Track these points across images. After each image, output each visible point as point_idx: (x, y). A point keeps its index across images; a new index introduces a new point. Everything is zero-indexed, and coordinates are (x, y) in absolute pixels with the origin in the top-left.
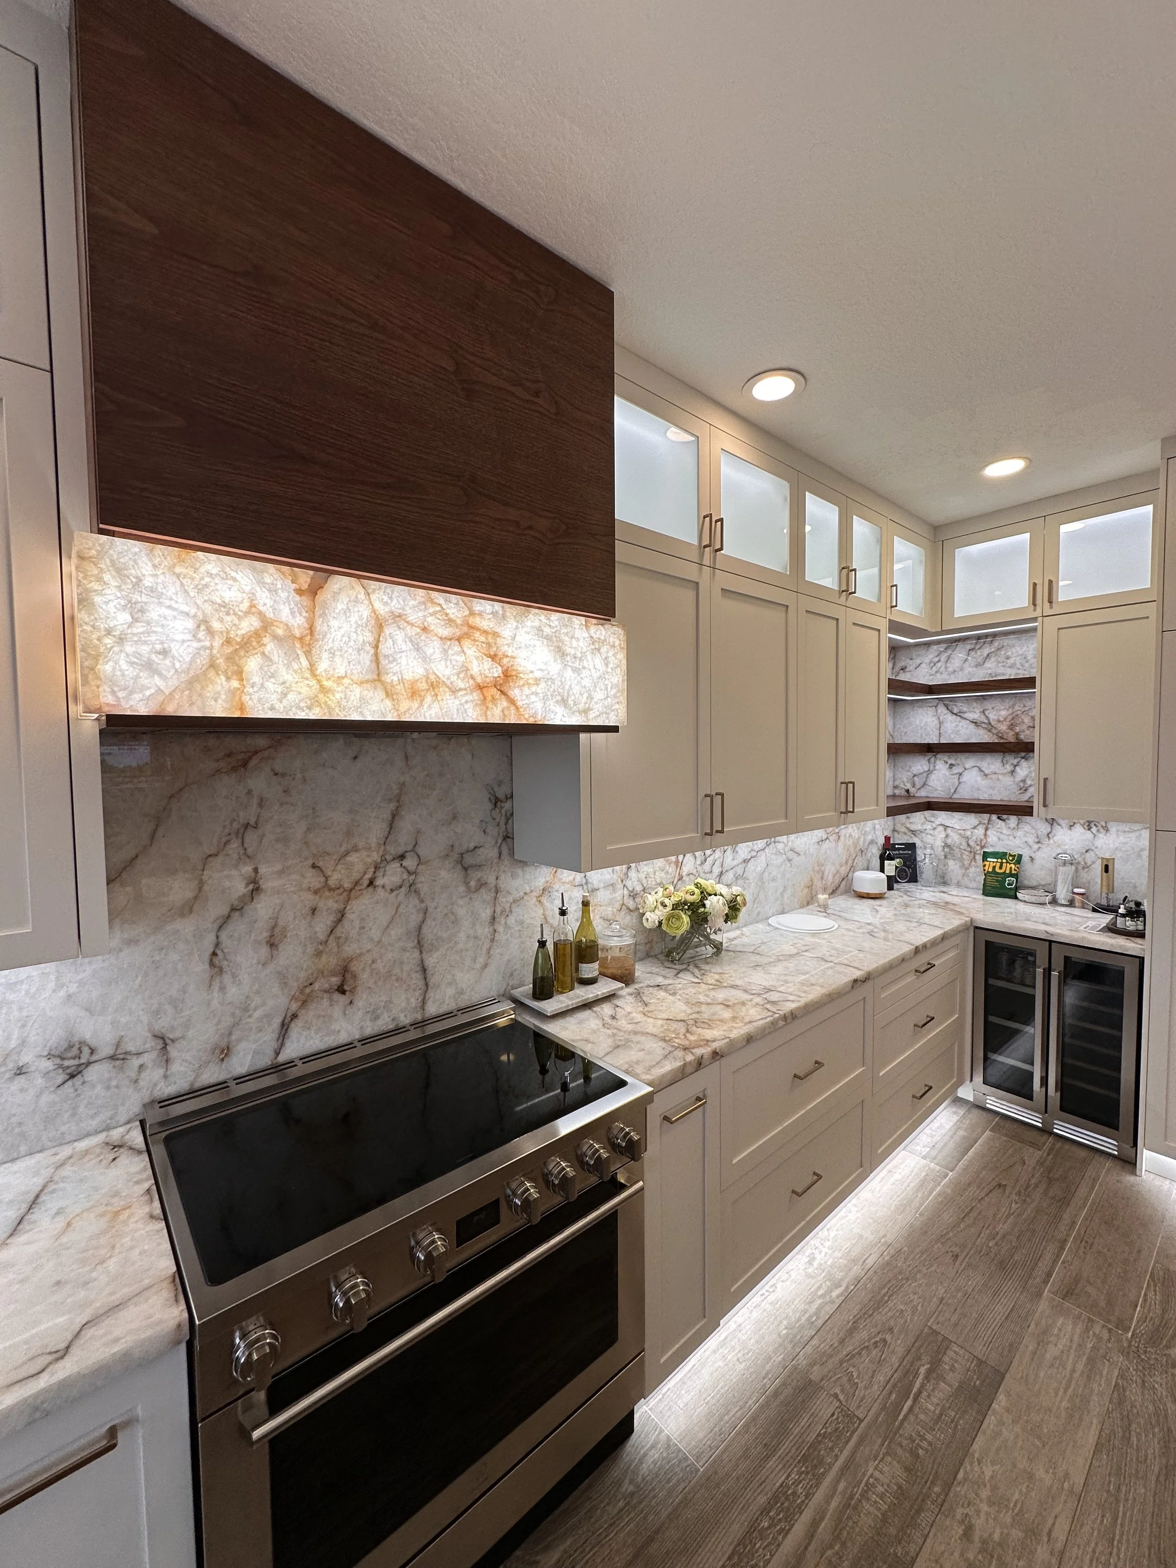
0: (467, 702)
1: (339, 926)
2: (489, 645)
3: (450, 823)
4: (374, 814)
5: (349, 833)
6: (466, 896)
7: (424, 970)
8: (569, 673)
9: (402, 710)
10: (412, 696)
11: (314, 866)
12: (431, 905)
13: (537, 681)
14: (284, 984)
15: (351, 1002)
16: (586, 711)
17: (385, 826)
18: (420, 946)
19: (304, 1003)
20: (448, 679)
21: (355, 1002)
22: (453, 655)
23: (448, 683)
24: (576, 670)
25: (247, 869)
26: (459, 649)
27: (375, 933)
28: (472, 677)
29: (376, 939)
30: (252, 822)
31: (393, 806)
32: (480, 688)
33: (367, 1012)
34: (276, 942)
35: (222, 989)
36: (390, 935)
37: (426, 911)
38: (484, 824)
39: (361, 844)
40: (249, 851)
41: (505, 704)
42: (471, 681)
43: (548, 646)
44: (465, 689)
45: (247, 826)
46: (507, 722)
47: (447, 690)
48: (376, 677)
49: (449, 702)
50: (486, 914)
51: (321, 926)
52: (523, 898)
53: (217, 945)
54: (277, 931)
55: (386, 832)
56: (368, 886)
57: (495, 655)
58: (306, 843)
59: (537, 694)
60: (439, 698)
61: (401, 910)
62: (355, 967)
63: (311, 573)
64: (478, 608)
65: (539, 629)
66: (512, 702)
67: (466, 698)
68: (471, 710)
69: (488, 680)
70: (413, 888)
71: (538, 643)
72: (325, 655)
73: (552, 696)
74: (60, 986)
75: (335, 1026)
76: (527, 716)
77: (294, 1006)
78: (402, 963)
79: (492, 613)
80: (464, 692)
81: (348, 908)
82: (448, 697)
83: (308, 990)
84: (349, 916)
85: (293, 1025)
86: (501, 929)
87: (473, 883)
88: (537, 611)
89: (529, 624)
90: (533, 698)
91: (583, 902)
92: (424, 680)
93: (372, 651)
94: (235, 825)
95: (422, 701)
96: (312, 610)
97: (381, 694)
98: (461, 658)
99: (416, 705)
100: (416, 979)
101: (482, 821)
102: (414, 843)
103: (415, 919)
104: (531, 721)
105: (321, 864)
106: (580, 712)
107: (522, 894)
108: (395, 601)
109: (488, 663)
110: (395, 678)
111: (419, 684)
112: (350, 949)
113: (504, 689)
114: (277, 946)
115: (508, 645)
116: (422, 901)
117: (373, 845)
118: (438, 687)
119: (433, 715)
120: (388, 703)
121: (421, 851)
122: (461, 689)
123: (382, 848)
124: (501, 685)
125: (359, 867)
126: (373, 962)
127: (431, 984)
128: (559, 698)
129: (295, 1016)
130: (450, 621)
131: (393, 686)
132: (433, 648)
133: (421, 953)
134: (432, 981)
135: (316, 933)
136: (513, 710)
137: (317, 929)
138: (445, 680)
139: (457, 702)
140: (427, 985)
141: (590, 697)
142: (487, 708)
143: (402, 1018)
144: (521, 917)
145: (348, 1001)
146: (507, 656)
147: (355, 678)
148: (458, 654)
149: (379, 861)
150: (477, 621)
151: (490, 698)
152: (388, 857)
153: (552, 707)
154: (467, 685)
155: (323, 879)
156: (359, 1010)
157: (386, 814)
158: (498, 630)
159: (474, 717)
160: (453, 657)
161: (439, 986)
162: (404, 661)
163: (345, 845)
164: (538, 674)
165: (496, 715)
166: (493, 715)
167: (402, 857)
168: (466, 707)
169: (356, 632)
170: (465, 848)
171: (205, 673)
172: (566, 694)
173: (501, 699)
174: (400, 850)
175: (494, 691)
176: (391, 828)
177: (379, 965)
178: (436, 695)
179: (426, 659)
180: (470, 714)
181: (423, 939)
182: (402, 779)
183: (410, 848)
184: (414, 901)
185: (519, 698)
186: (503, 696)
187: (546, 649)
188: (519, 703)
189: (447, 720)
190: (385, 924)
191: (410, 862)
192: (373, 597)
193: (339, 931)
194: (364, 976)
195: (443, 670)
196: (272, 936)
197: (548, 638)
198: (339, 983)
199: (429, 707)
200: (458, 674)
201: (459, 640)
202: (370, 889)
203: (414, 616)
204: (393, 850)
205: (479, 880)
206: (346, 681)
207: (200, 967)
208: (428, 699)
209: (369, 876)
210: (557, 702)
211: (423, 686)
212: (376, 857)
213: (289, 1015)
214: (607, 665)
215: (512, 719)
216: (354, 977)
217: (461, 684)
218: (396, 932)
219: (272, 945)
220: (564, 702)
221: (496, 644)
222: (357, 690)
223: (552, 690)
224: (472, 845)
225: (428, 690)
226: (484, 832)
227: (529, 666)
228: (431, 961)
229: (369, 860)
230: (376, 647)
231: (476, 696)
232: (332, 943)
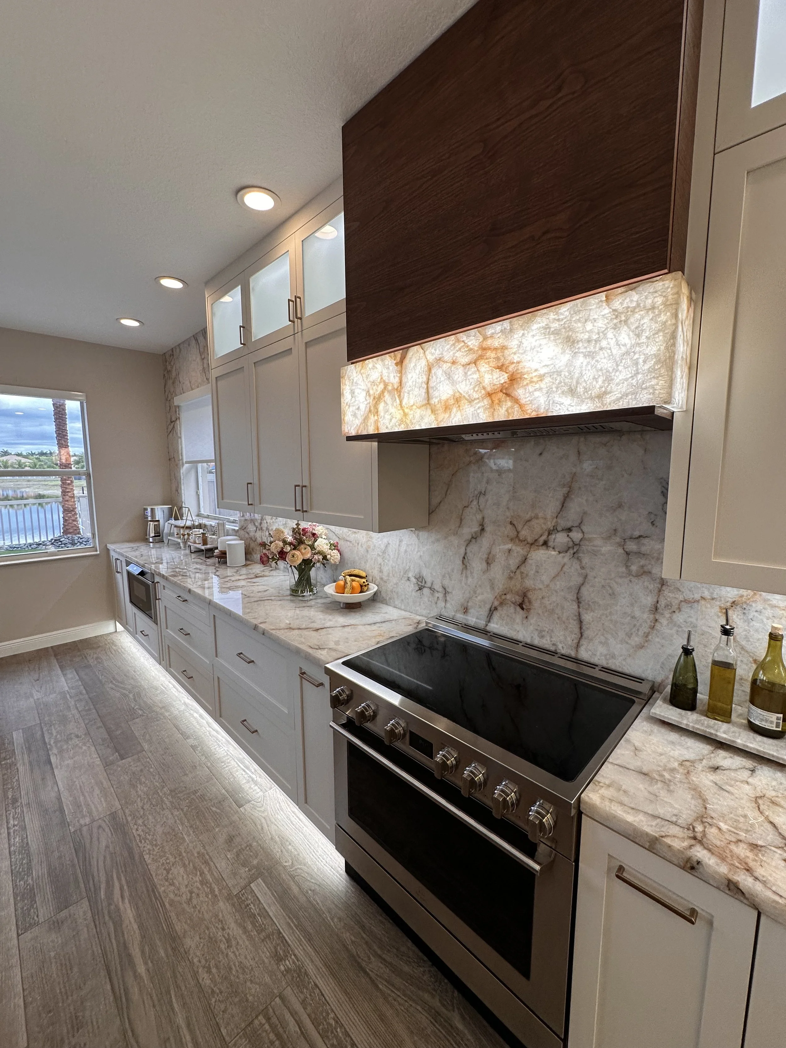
0: (479, 408)
1: (523, 565)
2: (498, 359)
3: (615, 510)
4: (551, 495)
5: (533, 506)
6: (626, 577)
7: (581, 622)
8: (581, 360)
9: (439, 420)
10: (445, 410)
11: (511, 523)
12: (591, 574)
13: (541, 378)
14: (492, 588)
15: (527, 617)
16: (600, 397)
17: (558, 504)
18: (578, 600)
19: (501, 604)
20: (467, 393)
21: (529, 618)
22: (471, 375)
23: (467, 396)
24: (590, 355)
25: (479, 517)
26: (476, 369)
27: (545, 578)
28: (484, 388)
29: (546, 583)
30: (483, 492)
31: (565, 490)
32: (489, 395)
33: (537, 630)
34: (490, 562)
35: (466, 577)
36: (555, 584)
37: (586, 577)
38: (652, 516)
39: (540, 515)
40: (481, 507)
41: (509, 404)
42: (483, 392)
43: (555, 340)
44: (478, 398)
45: (480, 493)
46: (511, 419)
47: (466, 401)
48: (427, 402)
49: (467, 410)
50: (649, 600)
51: (514, 562)
52: (698, 601)
53: (466, 554)
54: (491, 556)
55: (559, 510)
56: (543, 545)
57: (503, 365)
58: (508, 508)
59: (541, 389)
60: (461, 408)
61: (565, 569)
62: (530, 595)
63: (401, 351)
64: (489, 333)
65: (547, 327)
66: (516, 401)
67: (479, 405)
68: (481, 414)
69: (496, 387)
70: (576, 555)
71: (544, 342)
72: (406, 394)
73: (557, 388)
74: (418, 551)
75: (516, 627)
76: (529, 411)
77: (496, 603)
78: (563, 608)
79: (502, 331)
80: (478, 401)
81: (529, 555)
82: (466, 407)
83: (503, 597)
84: (529, 561)
85: (495, 613)
86: (664, 621)
87: (634, 568)
88: (545, 311)
89: (535, 326)
90: (537, 394)
91: (771, 634)
92: (452, 398)
93: (426, 386)
94: (476, 492)
95: (450, 412)
96: (401, 372)
97: (429, 411)
98: (476, 376)
99: (447, 415)
100: (574, 625)
101: (650, 513)
102: (579, 521)
103: (576, 580)
104: (534, 415)
105: (515, 523)
106: (591, 398)
107: (697, 596)
108: (438, 350)
109: (497, 373)
110: (436, 401)
111: (449, 401)
112: (529, 583)
113: (509, 392)
114: (490, 564)
115: (515, 353)
116: (582, 568)
117: (549, 517)
118: (460, 401)
119: (457, 421)
120: (433, 417)
121: (584, 528)
122: (475, 399)
123: (555, 520)
124: (506, 389)
125: (538, 530)
126: (543, 598)
127: (585, 635)
128: (566, 388)
129: (496, 609)
130: (470, 350)
131: (435, 406)
132: (459, 373)
133: (579, 607)
134: (586, 633)
135: (509, 565)
136: (516, 407)
137: (511, 562)
138: (465, 395)
139: (472, 409)
140: (582, 636)
141: (609, 380)
142: (494, 409)
143: (560, 646)
144: (693, 620)
145: (525, 616)
146: (513, 363)
147: (418, 405)
148: (474, 373)
149: (552, 528)
150: (489, 342)
151: (497, 401)
152: (559, 529)
153: (557, 399)
154: (480, 395)
155: (516, 533)
156: (531, 625)
157: (560, 495)
158: (506, 344)
159: (484, 418)
160: (471, 377)
161: (592, 640)
162: (441, 388)
163: (530, 513)
164: (543, 371)
165: (501, 415)
166: (498, 415)
167: (569, 530)
168: (478, 411)
169: (419, 378)
170: (629, 533)
171: (368, 415)
172: (575, 383)
173: (506, 401)
174: (569, 524)
175: (501, 394)
176: (563, 506)
177: (546, 602)
178: (459, 406)
179: (454, 383)
180: (481, 417)
181: (581, 597)
182: (574, 470)
183: (576, 524)
184: (576, 565)
185: (522, 396)
186: (508, 398)
187: (552, 344)
188: (523, 401)
189: (466, 423)
190: (553, 575)
191: (576, 535)
192: (427, 353)
193: (522, 568)
194: (536, 604)
195: (464, 388)
196: (488, 558)
197: (556, 333)
198: (520, 601)
199: (455, 416)
200: (474, 388)
201: (475, 363)
202: (544, 547)
203: (448, 356)
204: (563, 524)
205: (642, 567)
206: (414, 407)
207: (459, 562)
208: (454, 410)
209: (544, 538)
210: (563, 393)
211: (452, 402)
212: (550, 525)
213: (493, 606)
214: (638, 336)
215: (516, 415)
216: (530, 602)
217: (475, 396)
218: (559, 584)
219: (488, 563)
220: (572, 392)
221: (503, 356)
222: (418, 411)
223: (557, 382)
224: (637, 534)
225: (453, 404)
226: (653, 523)
227: (534, 365)
228: (587, 617)
229: (545, 527)
230: (428, 383)
231: (486, 402)
232: (518, 575)
